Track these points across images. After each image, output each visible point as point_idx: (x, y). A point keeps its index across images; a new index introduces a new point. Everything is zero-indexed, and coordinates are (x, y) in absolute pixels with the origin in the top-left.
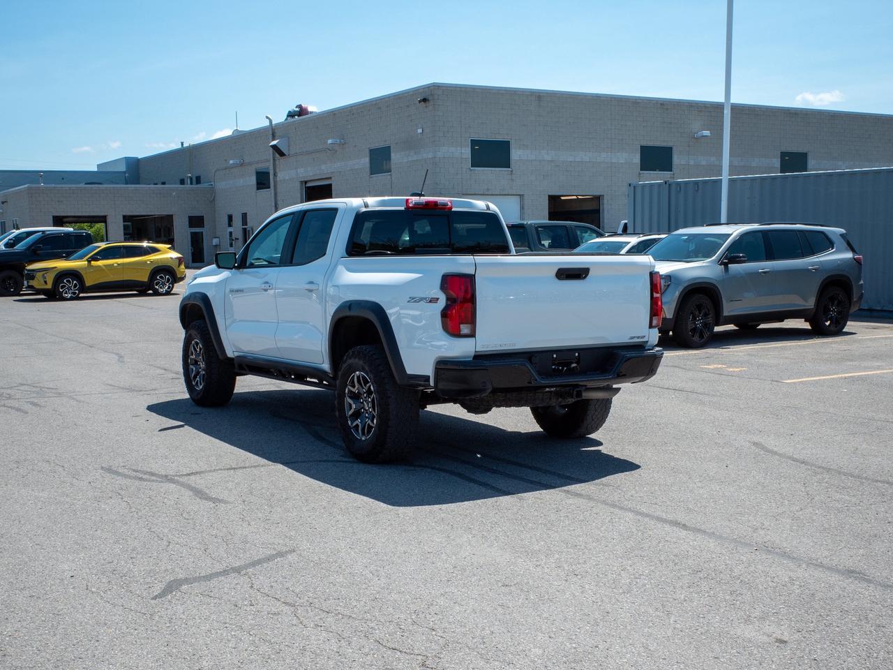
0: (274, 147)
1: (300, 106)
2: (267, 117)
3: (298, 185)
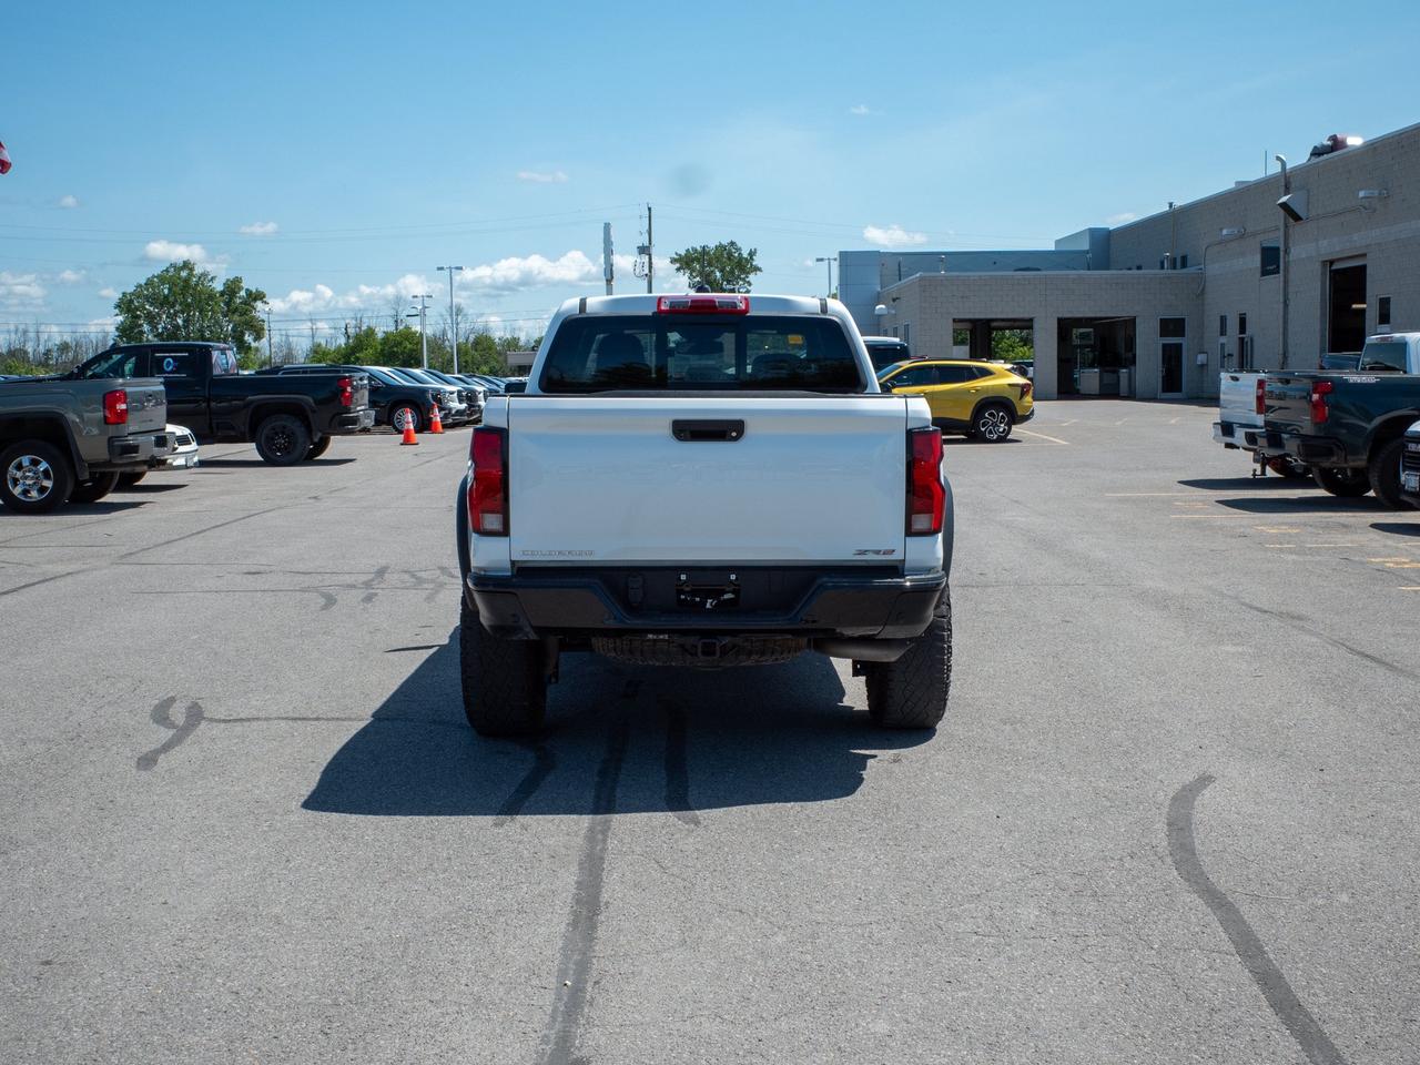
0: (1284, 206)
1: (1334, 138)
2: (1278, 158)
3: (1318, 267)
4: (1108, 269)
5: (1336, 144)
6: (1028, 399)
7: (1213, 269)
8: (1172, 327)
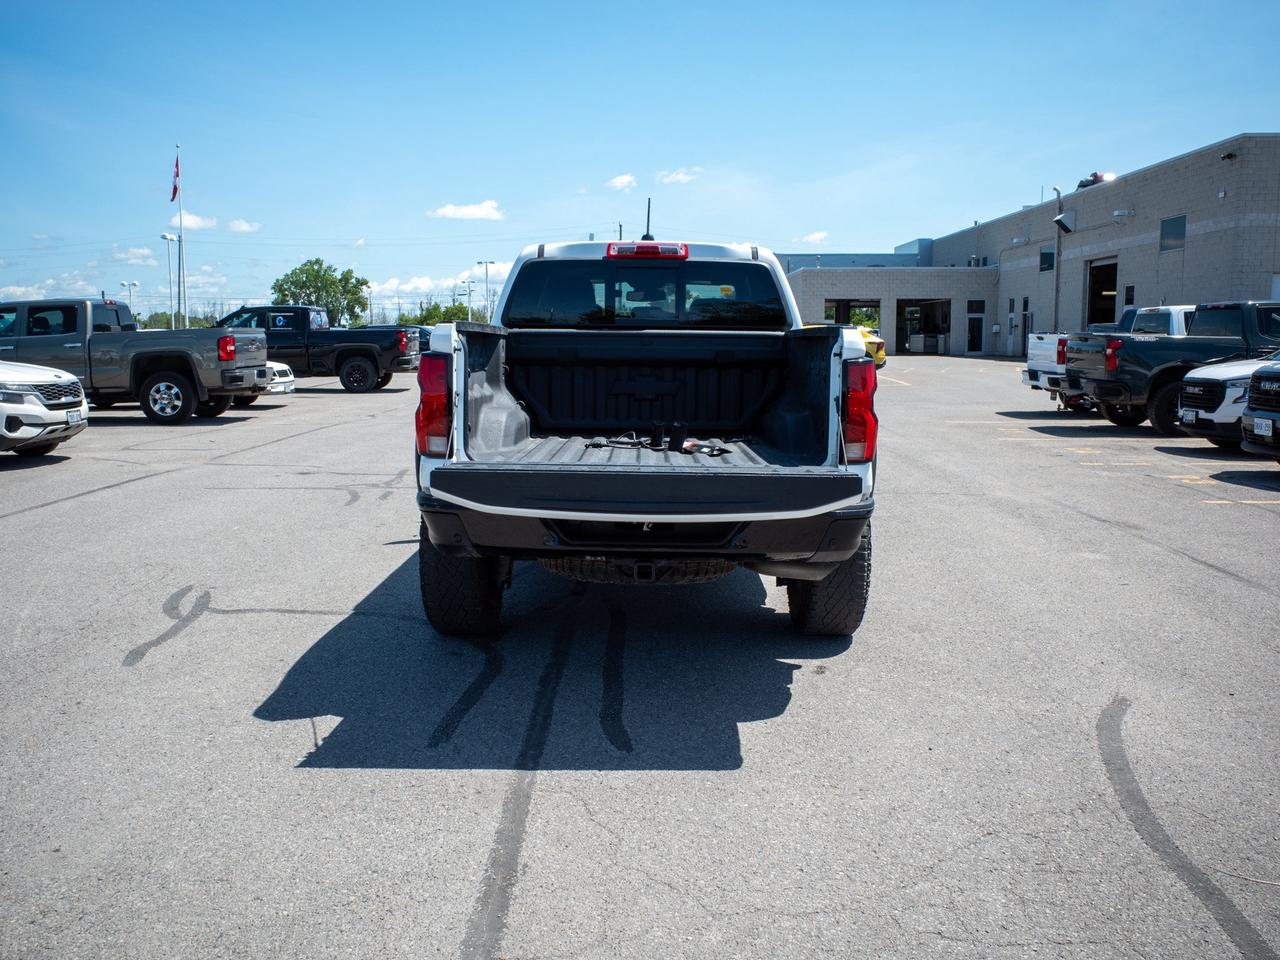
0: (1058, 222)
1: (1095, 175)
2: (1055, 189)
3: (1081, 265)
4: (930, 265)
5: (1096, 179)
6: (882, 353)
7: (1005, 267)
8: (976, 306)
